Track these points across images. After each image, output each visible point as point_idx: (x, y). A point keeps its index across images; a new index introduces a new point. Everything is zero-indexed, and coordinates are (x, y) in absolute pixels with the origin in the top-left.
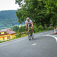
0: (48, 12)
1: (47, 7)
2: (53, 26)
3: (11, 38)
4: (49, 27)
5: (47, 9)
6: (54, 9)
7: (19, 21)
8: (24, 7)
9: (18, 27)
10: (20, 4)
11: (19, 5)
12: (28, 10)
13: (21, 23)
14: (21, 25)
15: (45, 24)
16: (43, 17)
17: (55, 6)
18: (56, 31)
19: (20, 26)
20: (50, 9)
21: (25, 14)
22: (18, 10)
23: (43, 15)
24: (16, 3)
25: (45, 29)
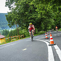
0: (39, 16)
1: (38, 11)
2: (44, 30)
4: (40, 32)
6: (45, 13)
7: (9, 25)
8: (14, 10)
11: (9, 9)
12: (18, 14)
13: (11, 27)
14: (11, 29)
15: (36, 28)
18: (47, 35)
20: (42, 13)
21: (15, 17)
22: (8, 13)
23: (34, 19)
24: (6, 6)
25: (36, 34)
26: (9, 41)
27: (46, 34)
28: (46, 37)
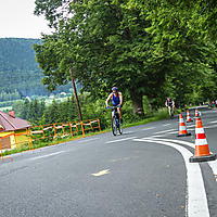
0: (157, 52)
1: (155, 35)
3: (13, 147)
4: (160, 110)
5: (156, 39)
6: (181, 42)
7: (47, 82)
8: (67, 27)
9: (43, 104)
10: (51, 18)
11: (49, 22)
13: (52, 90)
14: (52, 97)
15: (144, 97)
16: (139, 72)
17: (183, 31)
19: (49, 102)
21: (70, 55)
22: (46, 38)
23: (139, 62)
24: (37, 12)
25: (143, 116)
26: (46, 139)
27: (181, 120)
28: (182, 128)
